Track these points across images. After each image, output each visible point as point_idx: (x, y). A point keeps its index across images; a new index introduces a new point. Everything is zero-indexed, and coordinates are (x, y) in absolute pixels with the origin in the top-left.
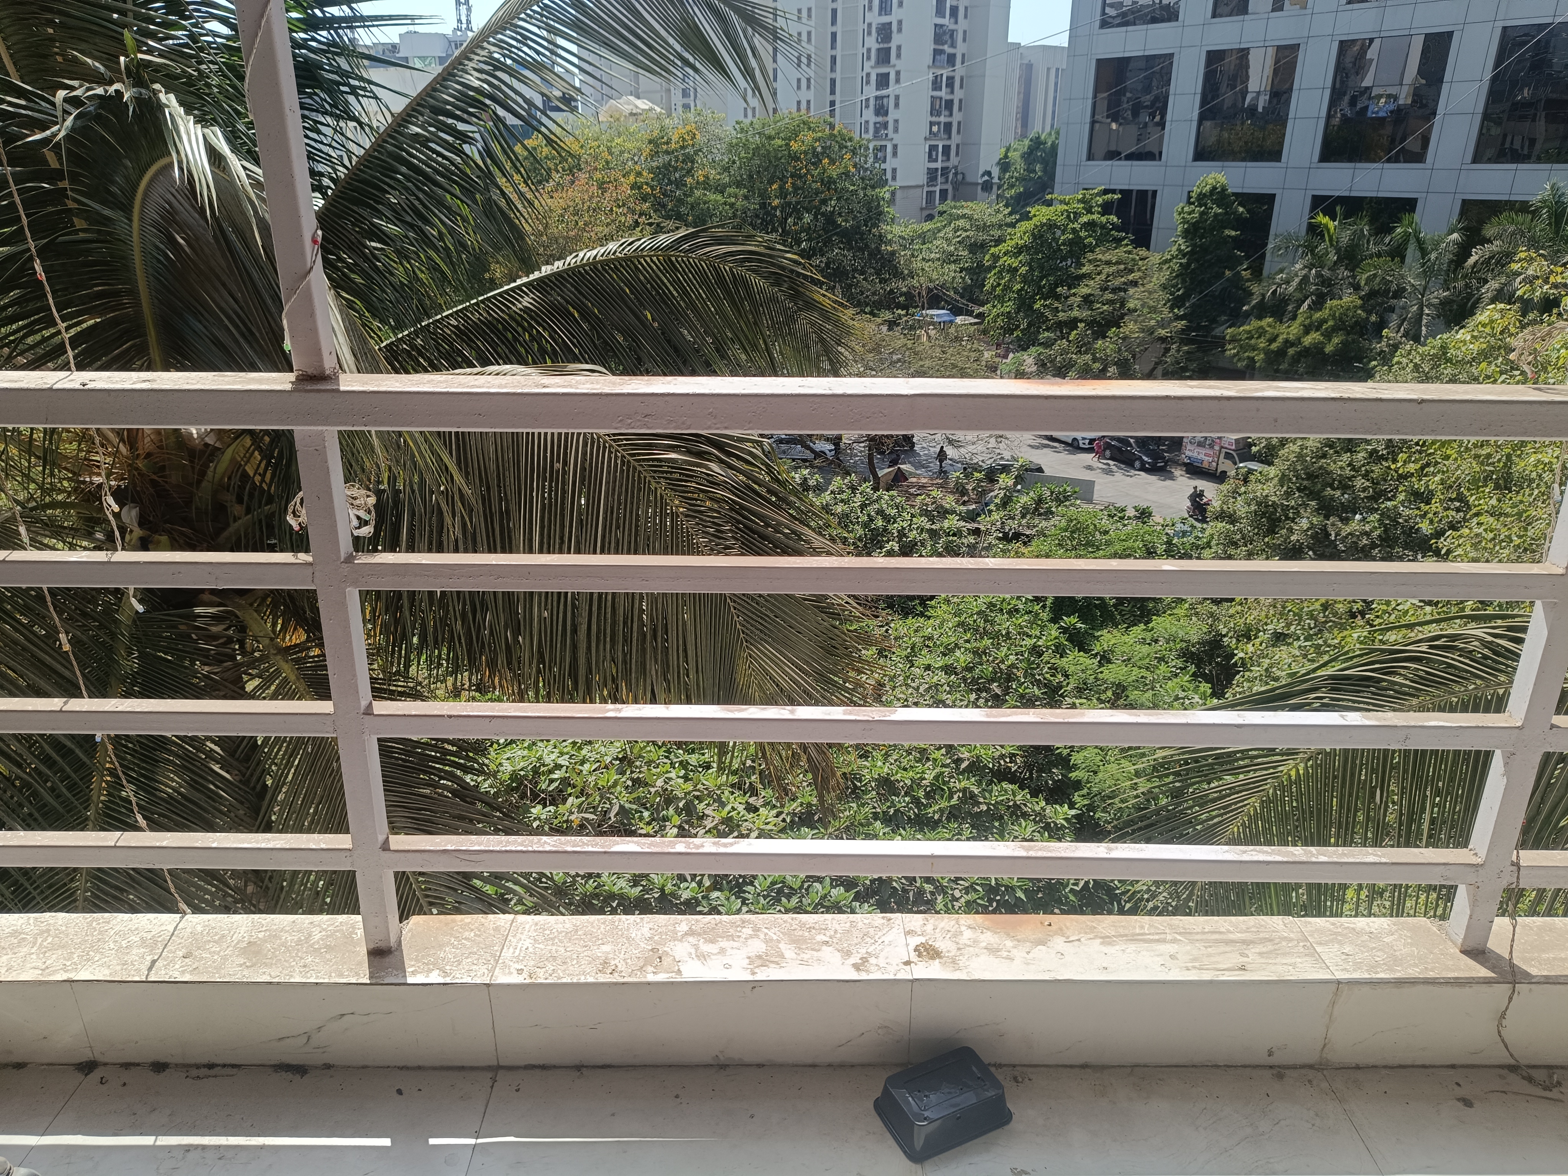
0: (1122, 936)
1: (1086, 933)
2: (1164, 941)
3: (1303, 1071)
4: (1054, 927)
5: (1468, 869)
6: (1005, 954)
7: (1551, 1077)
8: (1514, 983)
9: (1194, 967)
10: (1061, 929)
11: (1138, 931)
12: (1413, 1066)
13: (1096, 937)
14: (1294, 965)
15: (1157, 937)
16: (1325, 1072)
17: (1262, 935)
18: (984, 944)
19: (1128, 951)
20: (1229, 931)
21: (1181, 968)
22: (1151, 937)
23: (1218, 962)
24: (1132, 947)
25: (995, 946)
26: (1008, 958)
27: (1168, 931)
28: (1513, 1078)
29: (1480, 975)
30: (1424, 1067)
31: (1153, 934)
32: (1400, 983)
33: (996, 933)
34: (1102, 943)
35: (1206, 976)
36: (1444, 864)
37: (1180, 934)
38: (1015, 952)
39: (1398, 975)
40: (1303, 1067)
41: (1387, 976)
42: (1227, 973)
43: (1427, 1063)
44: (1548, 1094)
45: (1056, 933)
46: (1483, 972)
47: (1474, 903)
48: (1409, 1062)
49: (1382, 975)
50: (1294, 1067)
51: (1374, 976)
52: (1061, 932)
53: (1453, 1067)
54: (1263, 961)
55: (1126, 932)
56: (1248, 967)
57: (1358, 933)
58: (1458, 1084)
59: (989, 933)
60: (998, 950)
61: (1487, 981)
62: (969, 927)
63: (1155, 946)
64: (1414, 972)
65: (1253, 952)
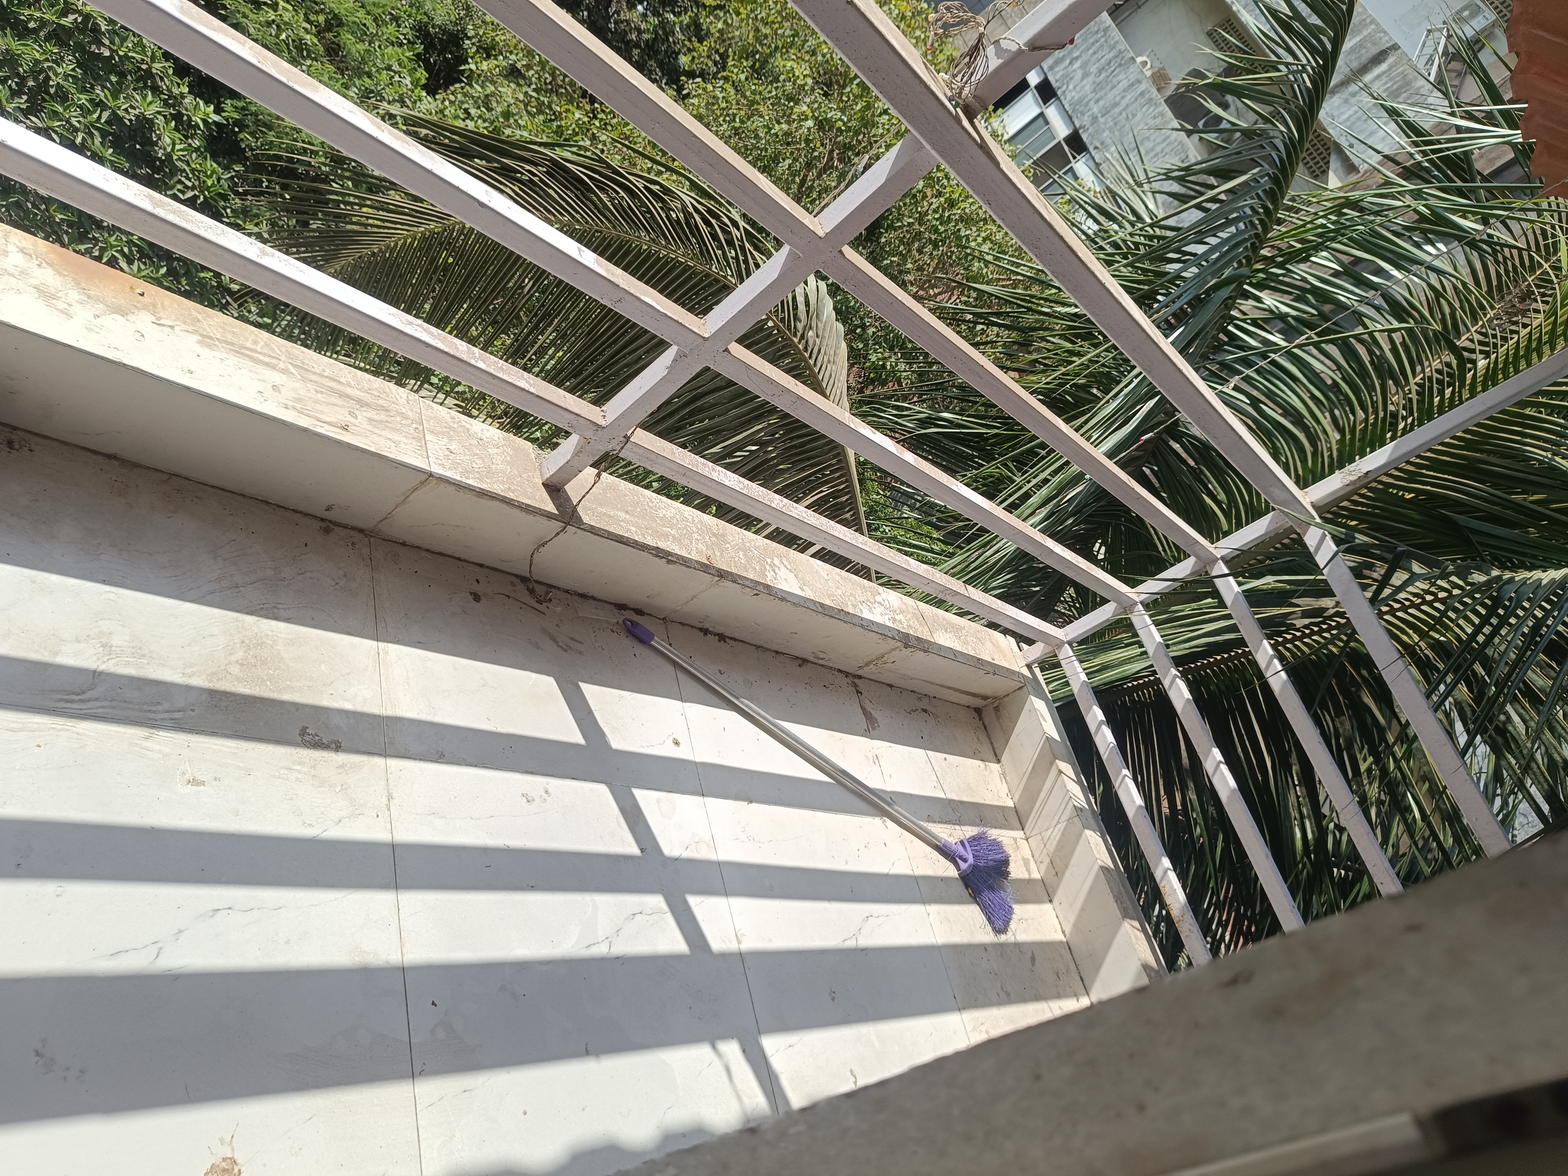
0: (228, 343)
1: (185, 323)
2: (274, 367)
3: (352, 533)
4: (146, 299)
5: (591, 426)
6: (62, 306)
7: (547, 593)
8: (568, 524)
9: (294, 408)
10: (155, 306)
11: (249, 344)
12: (450, 556)
13: (195, 332)
14: (397, 443)
15: (267, 360)
16: (372, 540)
17: (380, 402)
18: (36, 282)
19: (227, 362)
20: (349, 385)
21: (279, 403)
22: (261, 357)
23: (322, 412)
24: (233, 360)
25: (53, 291)
26: (64, 312)
27: (283, 358)
28: (521, 587)
29: (547, 509)
30: (459, 559)
31: (265, 355)
32: (483, 494)
33: (60, 274)
34: (199, 342)
35: (303, 422)
36: (577, 415)
37: (295, 366)
38: (77, 308)
39: (484, 486)
40: (353, 528)
41: (475, 484)
42: (327, 427)
43: (463, 557)
44: (538, 606)
45: (145, 307)
46: (551, 507)
47: (578, 453)
48: (449, 553)
49: (471, 482)
50: (345, 527)
51: (464, 480)
52: (152, 309)
53: (481, 566)
54: (370, 428)
55: (235, 340)
56: (352, 428)
57: (470, 435)
58: (478, 581)
59: (50, 271)
60: (54, 297)
61: (549, 516)
62: (22, 251)
63: (261, 369)
64: (497, 488)
65: (364, 414)
